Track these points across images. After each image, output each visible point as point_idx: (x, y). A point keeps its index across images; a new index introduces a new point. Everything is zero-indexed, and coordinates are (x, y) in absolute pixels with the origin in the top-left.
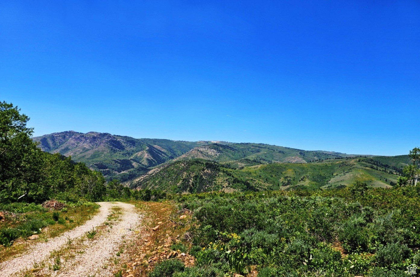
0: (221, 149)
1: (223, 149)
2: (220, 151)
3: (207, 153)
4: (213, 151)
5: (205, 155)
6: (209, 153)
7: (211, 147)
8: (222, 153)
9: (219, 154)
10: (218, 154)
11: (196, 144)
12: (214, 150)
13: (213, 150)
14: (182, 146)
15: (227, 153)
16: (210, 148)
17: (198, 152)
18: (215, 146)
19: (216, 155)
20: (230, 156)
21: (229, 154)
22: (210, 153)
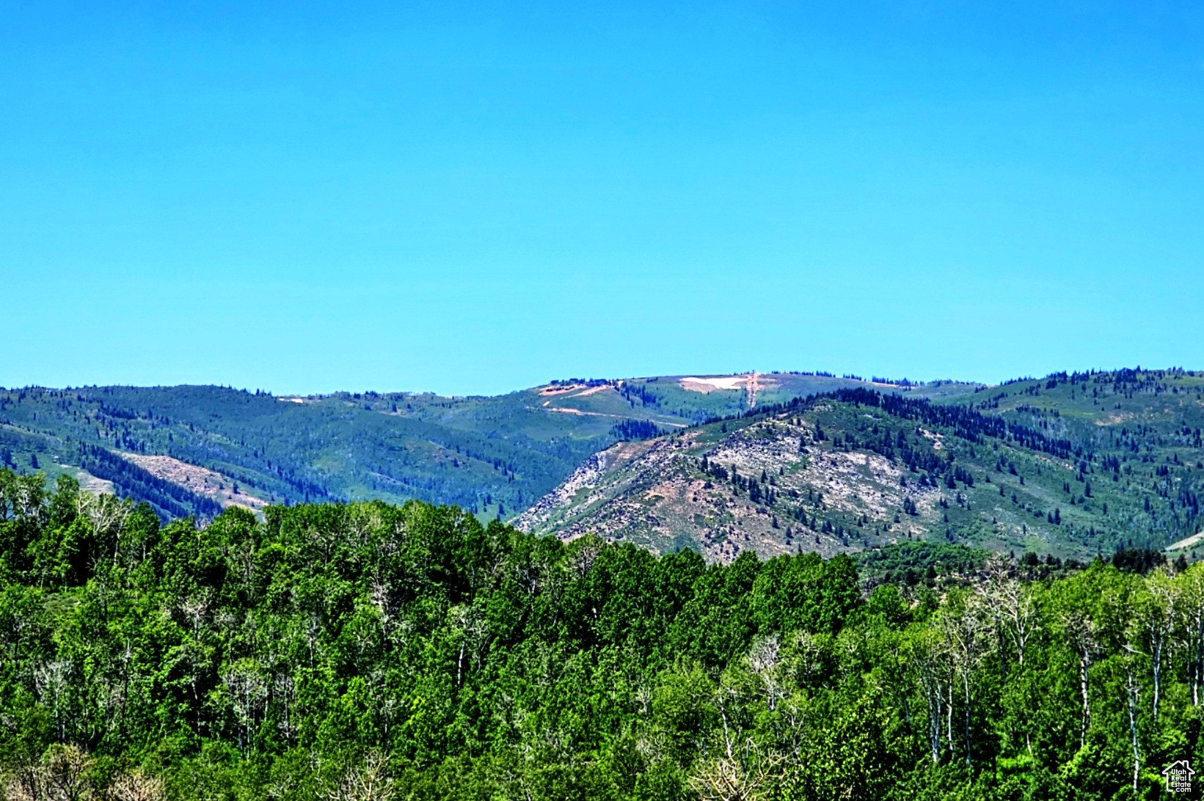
0: (938, 442)
1: (960, 444)
2: (934, 463)
3: (814, 497)
4: (864, 469)
5: (799, 515)
6: (827, 500)
7: (827, 432)
8: (960, 485)
9: (937, 494)
10: (927, 500)
11: (542, 418)
12: (877, 463)
13: (859, 458)
14: (410, 444)
15: (1010, 480)
16: (820, 436)
17: (717, 489)
18: (868, 413)
19: (911, 509)
20: (1056, 519)
21: (1033, 489)
22: (837, 494)
